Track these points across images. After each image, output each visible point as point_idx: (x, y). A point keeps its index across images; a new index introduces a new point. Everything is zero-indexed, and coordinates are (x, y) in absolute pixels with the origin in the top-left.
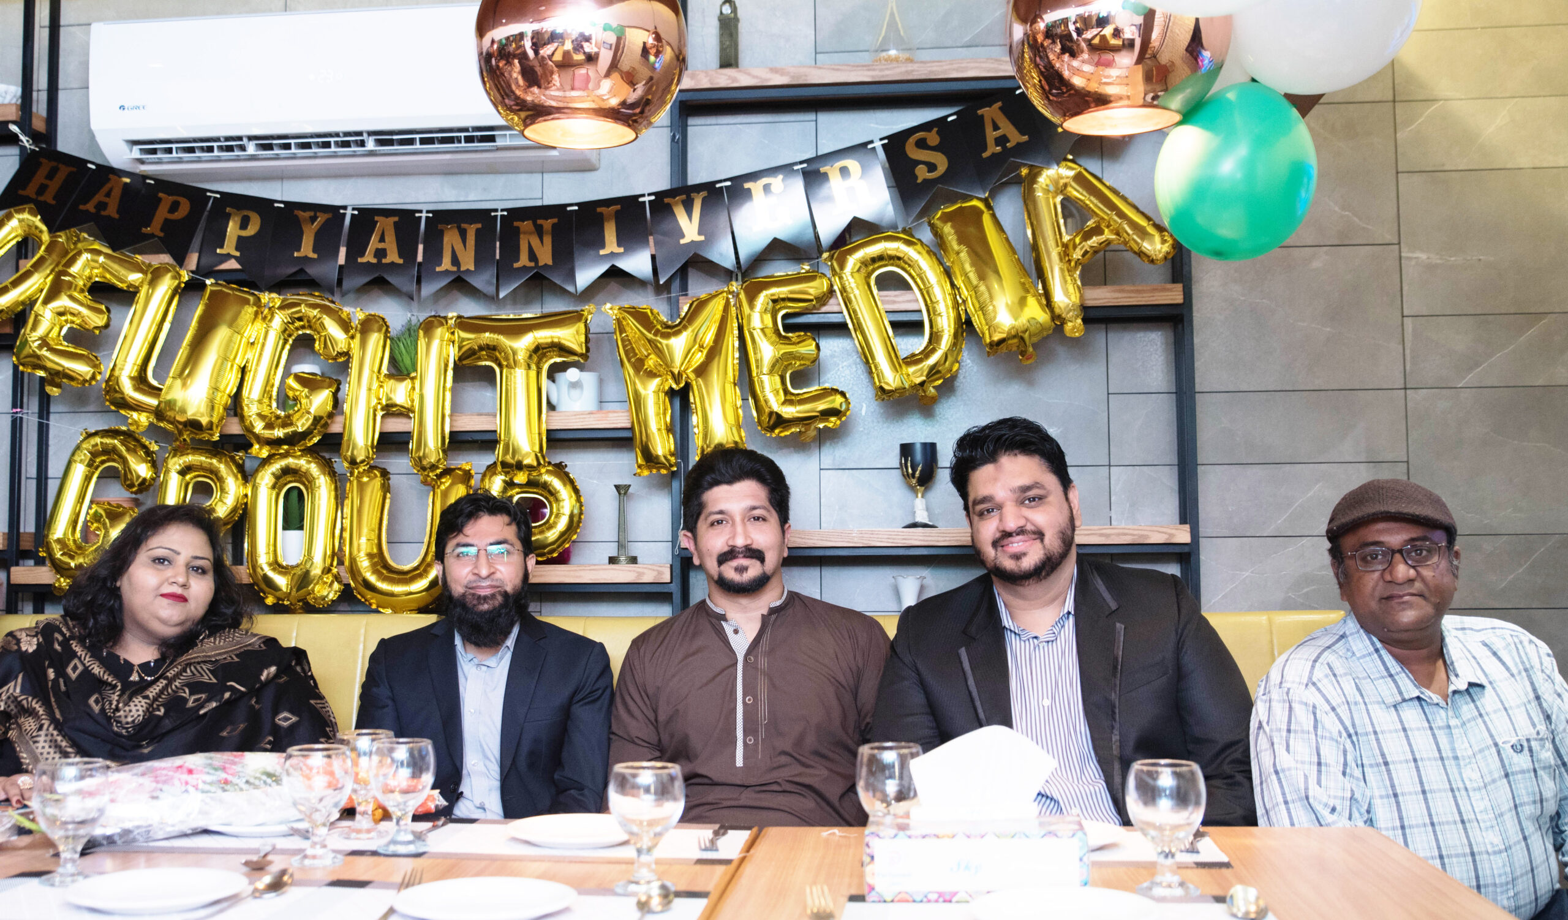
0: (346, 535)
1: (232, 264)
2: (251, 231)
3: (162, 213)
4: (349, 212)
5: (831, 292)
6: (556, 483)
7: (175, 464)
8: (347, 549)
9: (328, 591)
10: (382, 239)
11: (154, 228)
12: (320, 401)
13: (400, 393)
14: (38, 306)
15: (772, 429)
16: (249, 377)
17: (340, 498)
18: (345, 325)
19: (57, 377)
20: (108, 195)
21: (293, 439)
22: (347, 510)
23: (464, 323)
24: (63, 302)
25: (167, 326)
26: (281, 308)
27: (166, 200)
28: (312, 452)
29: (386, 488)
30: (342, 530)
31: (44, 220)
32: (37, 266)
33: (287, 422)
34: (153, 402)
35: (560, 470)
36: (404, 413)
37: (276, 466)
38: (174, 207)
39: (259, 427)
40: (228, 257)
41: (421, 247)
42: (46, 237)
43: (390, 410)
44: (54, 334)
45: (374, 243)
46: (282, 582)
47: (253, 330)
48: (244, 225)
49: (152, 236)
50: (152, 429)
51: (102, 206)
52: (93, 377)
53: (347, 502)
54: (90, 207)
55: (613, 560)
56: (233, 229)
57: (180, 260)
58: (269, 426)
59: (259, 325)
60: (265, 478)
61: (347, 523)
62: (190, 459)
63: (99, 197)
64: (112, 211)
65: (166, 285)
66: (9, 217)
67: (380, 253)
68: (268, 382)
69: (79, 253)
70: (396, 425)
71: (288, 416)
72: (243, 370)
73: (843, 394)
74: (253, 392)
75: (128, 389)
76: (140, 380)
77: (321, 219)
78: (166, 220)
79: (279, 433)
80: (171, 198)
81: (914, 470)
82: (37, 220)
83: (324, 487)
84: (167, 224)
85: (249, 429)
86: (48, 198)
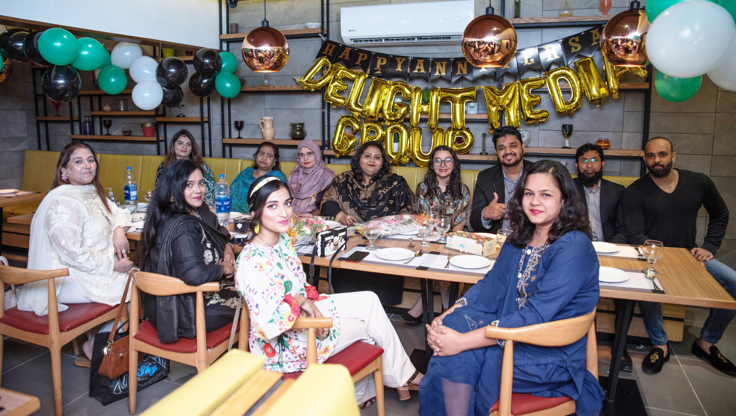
0: (411, 146)
1: (379, 72)
2: (384, 63)
3: (360, 59)
4: (410, 58)
5: (545, 83)
6: (467, 134)
7: (365, 125)
8: (411, 149)
9: (406, 160)
10: (420, 66)
11: (358, 63)
12: (403, 110)
13: (425, 108)
14: (330, 85)
15: (527, 121)
16: (385, 103)
17: (409, 136)
18: (410, 90)
19: (335, 103)
20: (346, 53)
21: (397, 120)
22: (411, 139)
23: (443, 90)
24: (336, 83)
25: (362, 89)
26: (393, 85)
27: (361, 55)
28: (401, 124)
29: (421, 133)
30: (410, 144)
31: (329, 60)
32: (329, 73)
33: (395, 116)
34: (361, 110)
35: (468, 130)
36: (426, 113)
37: (392, 127)
38: (363, 57)
39: (388, 117)
40: (378, 70)
41: (430, 68)
42: (330, 65)
43: (422, 113)
44: (334, 92)
45: (418, 67)
46: (394, 157)
47: (386, 90)
48: (382, 61)
49: (358, 65)
50: (359, 117)
51: (344, 56)
52: (344, 103)
53: (411, 137)
54: (341, 57)
55: (481, 154)
56: (379, 63)
57: (366, 71)
58: (390, 117)
59: (387, 90)
60: (389, 130)
61: (411, 143)
62: (369, 124)
63: (343, 54)
64: (347, 58)
65: (362, 78)
66: (320, 60)
67: (419, 70)
68: (390, 104)
69: (339, 70)
70: (425, 117)
71: (395, 114)
72: (383, 102)
73: (547, 112)
74: (386, 107)
75: (353, 106)
76: (356, 104)
77: (403, 60)
78: (361, 61)
79: (393, 119)
80: (362, 54)
81: (566, 132)
82: (328, 60)
83: (405, 133)
84: (362, 62)
85: (385, 117)
86: (330, 54)
